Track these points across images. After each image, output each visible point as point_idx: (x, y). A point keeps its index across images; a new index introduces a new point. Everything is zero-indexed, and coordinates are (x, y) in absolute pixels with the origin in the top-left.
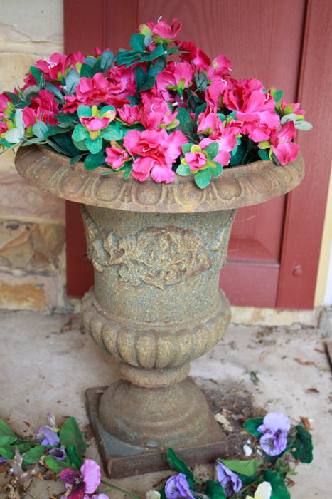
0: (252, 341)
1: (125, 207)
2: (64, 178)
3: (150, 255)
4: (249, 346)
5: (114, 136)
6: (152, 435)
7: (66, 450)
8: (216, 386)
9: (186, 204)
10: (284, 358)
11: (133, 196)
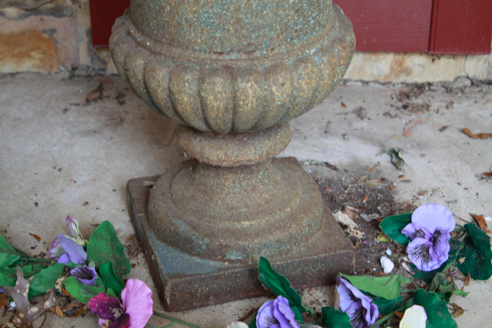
0: (392, 106)
4: (386, 114)
6: (233, 242)
7: (97, 270)
8: (334, 172)
10: (444, 128)
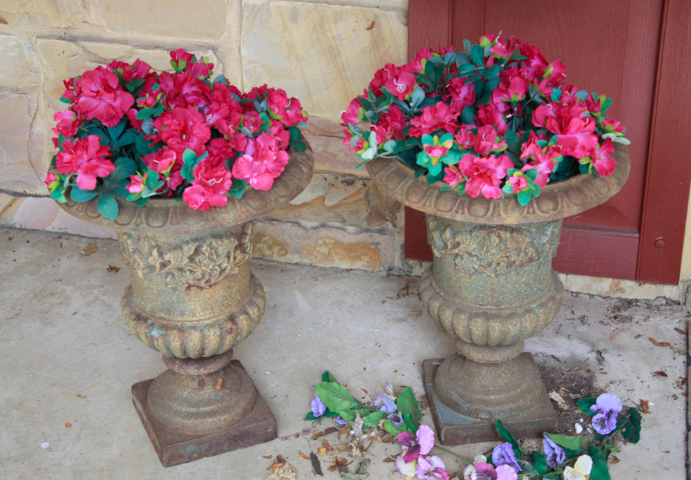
0: (606, 316)
1: (459, 218)
2: (409, 188)
3: (483, 248)
4: (601, 322)
5: (451, 160)
6: (483, 408)
7: (403, 417)
8: (558, 363)
9: (509, 217)
10: (639, 336)
11: (466, 209)
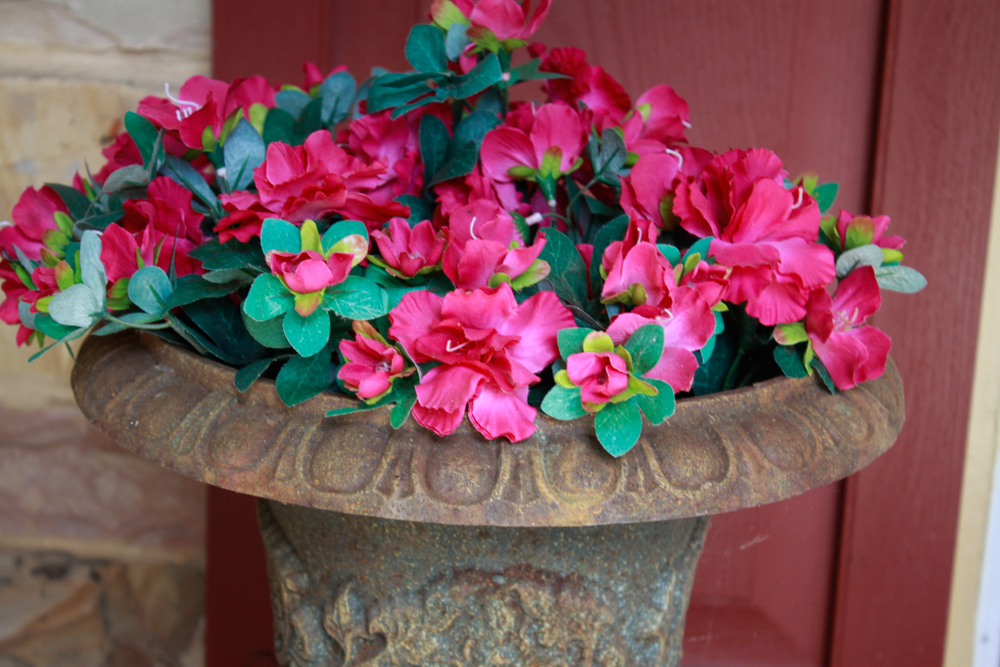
1: (394, 508)
2: (215, 426)
3: (461, 650)
5: (363, 305)
9: (571, 501)
11: (416, 478)
